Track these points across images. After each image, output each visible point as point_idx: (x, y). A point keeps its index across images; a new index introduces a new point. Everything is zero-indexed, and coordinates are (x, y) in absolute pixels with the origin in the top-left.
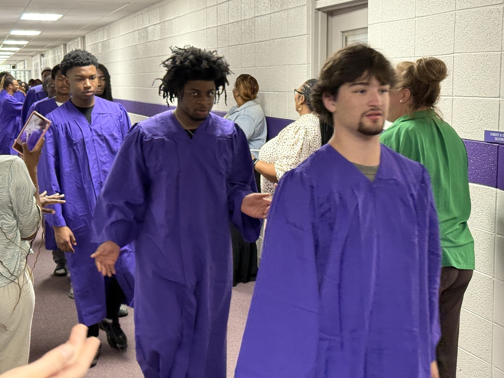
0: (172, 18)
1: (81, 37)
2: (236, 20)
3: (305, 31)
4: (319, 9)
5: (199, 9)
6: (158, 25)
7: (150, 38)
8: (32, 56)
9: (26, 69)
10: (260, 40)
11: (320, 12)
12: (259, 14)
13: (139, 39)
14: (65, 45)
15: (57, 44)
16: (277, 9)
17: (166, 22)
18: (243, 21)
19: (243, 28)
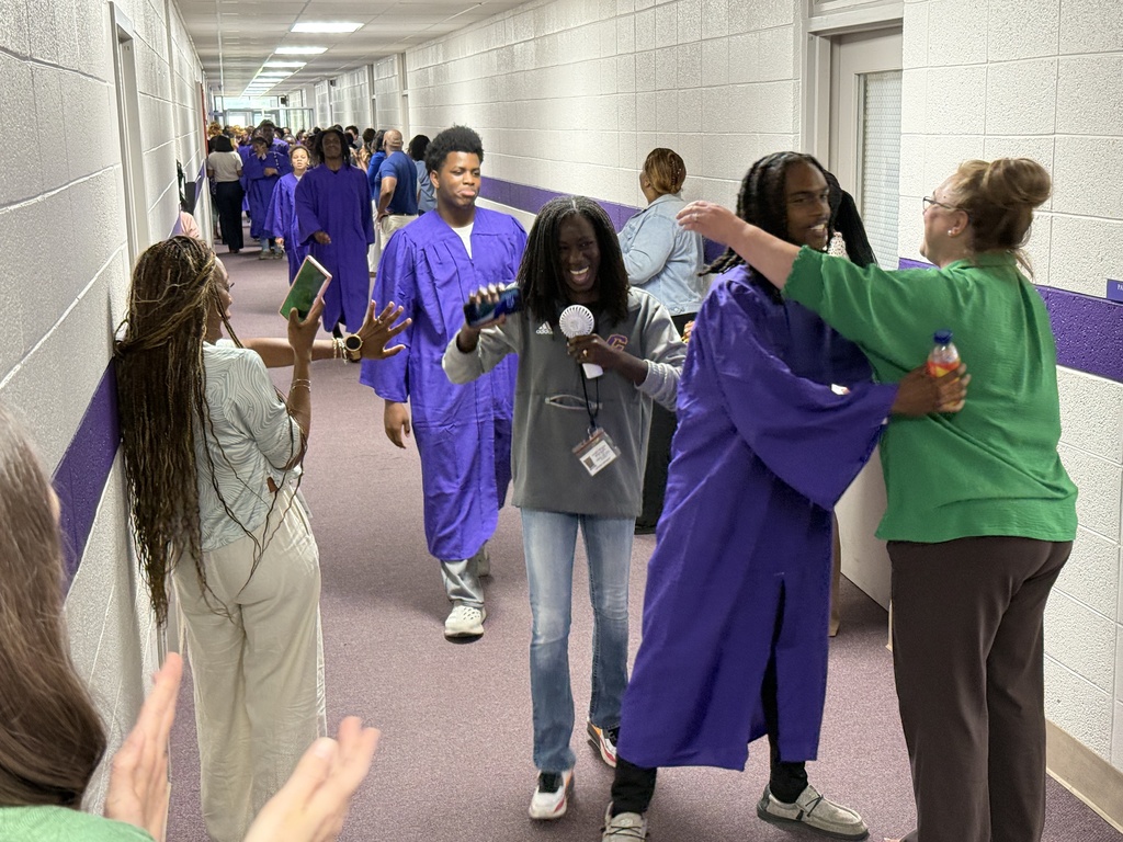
0: (556, 31)
1: (398, 54)
2: (667, 43)
3: (790, 73)
4: (816, 33)
5: (605, 17)
6: (532, 43)
7: (518, 66)
8: (315, 83)
9: (305, 106)
10: (710, 83)
11: (818, 38)
12: (708, 36)
13: (499, 66)
14: (371, 67)
15: (356, 65)
16: (739, 29)
17: (546, 39)
18: (681, 47)
19: (680, 59)
